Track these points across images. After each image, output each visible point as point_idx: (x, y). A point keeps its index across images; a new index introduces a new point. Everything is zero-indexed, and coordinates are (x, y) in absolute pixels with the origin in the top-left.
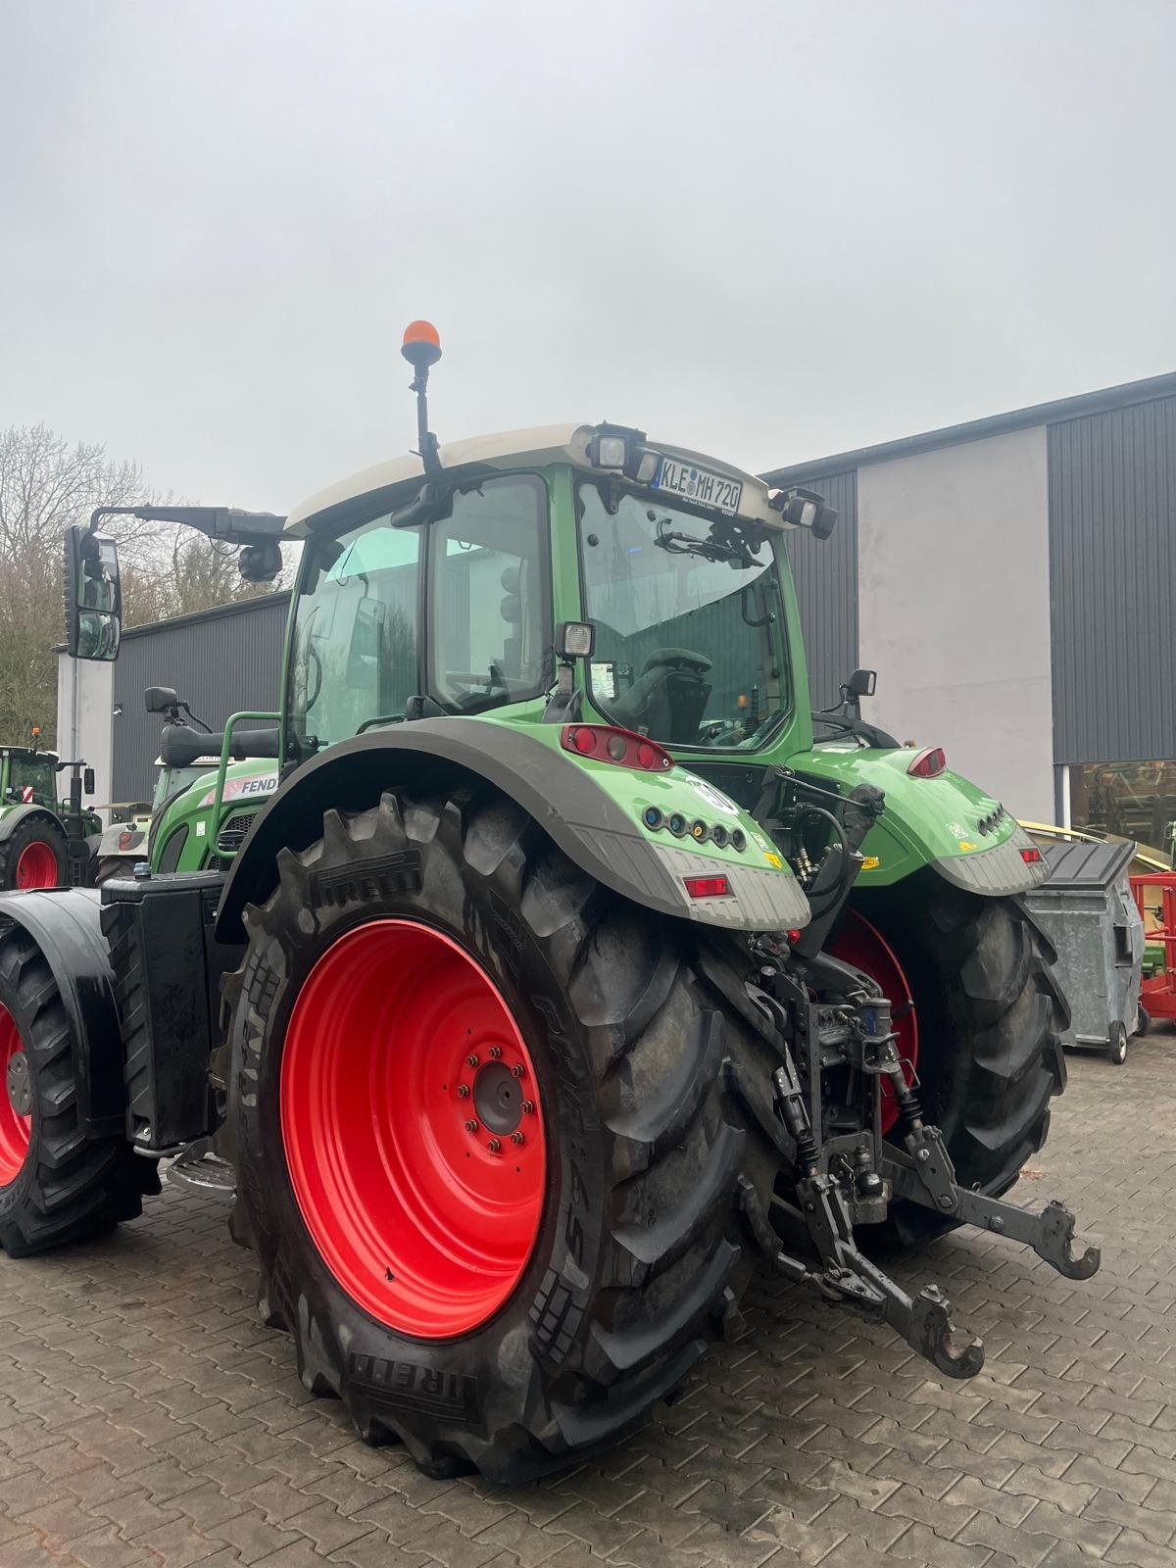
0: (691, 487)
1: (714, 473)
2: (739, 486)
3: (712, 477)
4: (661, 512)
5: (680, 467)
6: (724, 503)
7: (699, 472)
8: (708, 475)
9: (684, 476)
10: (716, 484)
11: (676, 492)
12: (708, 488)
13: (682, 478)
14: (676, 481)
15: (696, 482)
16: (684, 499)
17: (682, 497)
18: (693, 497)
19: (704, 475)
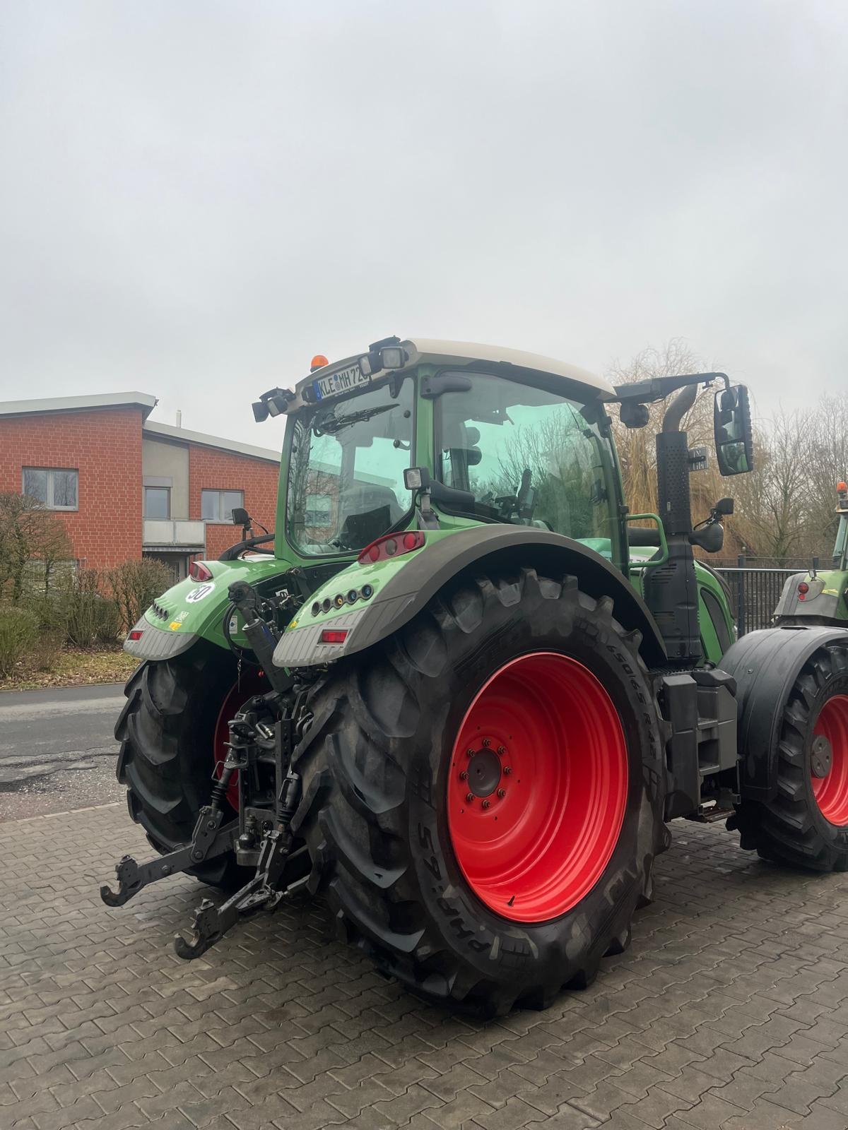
0: (337, 386)
1: (345, 368)
3: (345, 371)
5: (326, 380)
6: (360, 380)
7: (338, 374)
8: (342, 372)
9: (331, 382)
10: (349, 372)
11: (331, 394)
12: (346, 379)
13: (331, 384)
14: (328, 388)
15: (339, 380)
16: (336, 396)
18: (341, 390)
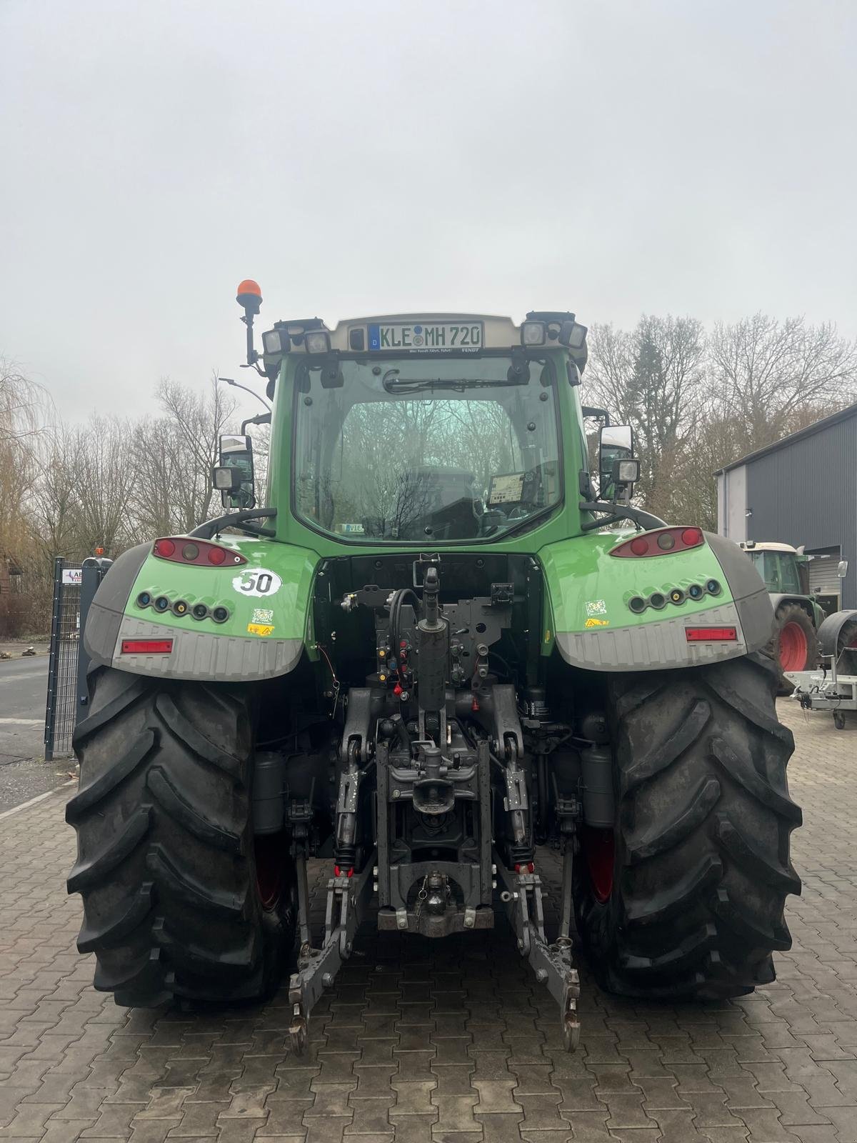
0: (418, 341)
1: (442, 323)
2: (479, 326)
3: (440, 327)
4: (386, 366)
5: (399, 328)
6: (464, 343)
7: (424, 327)
8: (434, 327)
9: (407, 333)
10: (447, 330)
11: (401, 347)
12: (438, 336)
13: (405, 336)
14: (398, 339)
15: (423, 335)
16: (411, 351)
17: (408, 350)
18: (423, 347)
19: (429, 328)
